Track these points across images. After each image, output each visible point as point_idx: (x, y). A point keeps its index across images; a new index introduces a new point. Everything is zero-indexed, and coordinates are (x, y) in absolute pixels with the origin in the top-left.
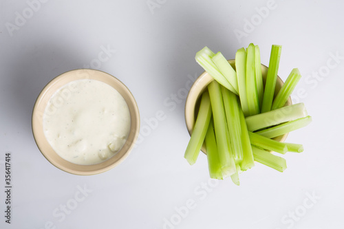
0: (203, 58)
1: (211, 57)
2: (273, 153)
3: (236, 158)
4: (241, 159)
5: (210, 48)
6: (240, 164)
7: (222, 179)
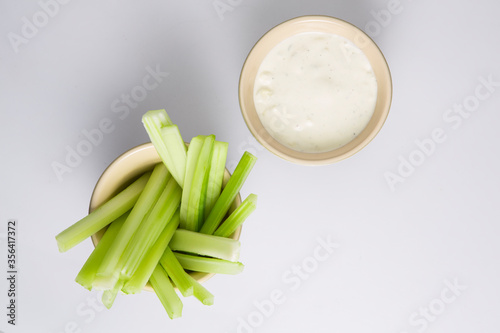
0: (152, 122)
1: (163, 126)
2: (177, 291)
3: (123, 272)
4: (128, 276)
5: (170, 114)
6: (126, 281)
7: (90, 289)
